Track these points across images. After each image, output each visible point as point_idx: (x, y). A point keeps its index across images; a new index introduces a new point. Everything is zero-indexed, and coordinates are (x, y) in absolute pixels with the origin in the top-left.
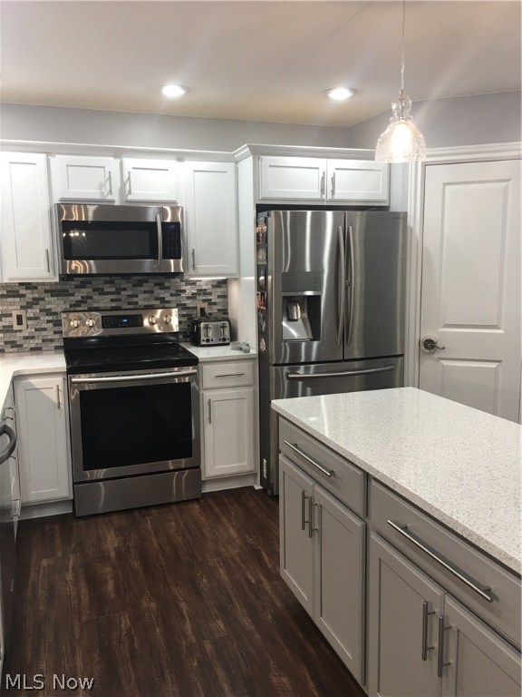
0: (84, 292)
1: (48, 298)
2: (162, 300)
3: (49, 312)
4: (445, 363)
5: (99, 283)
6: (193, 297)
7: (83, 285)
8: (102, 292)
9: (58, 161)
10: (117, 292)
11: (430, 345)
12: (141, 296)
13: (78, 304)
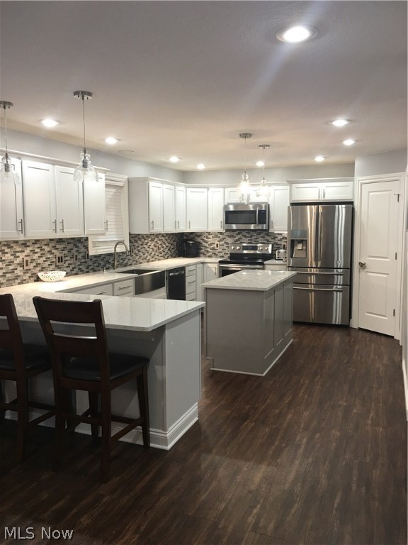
0: (239, 236)
1: (227, 238)
2: (268, 241)
3: (227, 243)
4: (369, 274)
5: (244, 233)
6: (281, 240)
7: (239, 234)
8: (245, 237)
9: (227, 190)
10: (251, 237)
11: (362, 265)
12: (260, 239)
13: (237, 241)
